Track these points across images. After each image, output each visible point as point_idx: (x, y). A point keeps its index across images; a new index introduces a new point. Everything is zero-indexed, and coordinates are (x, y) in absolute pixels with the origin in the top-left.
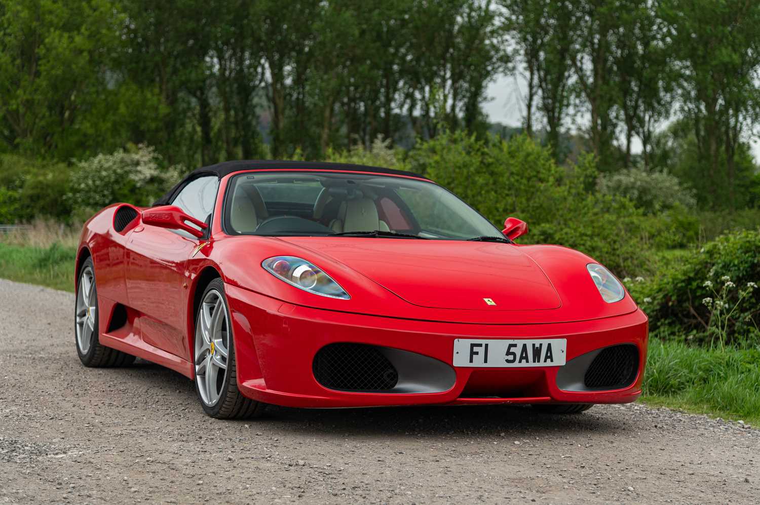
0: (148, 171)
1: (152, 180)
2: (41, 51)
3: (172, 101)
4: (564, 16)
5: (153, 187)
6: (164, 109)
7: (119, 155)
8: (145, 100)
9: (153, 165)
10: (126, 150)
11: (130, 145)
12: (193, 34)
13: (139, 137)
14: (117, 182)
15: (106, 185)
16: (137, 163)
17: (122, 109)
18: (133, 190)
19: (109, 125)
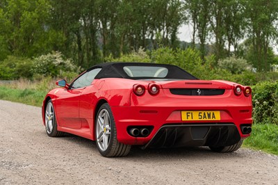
0: (59, 61)
1: (61, 64)
2: (21, 19)
3: (68, 35)
4: (206, 3)
5: (61, 66)
6: (65, 39)
7: (49, 55)
8: (58, 35)
9: (61, 59)
10: (51, 53)
11: (53, 51)
12: (75, 12)
13: (56, 49)
14: (48, 65)
15: (45, 66)
16: (56, 58)
17: (50, 39)
18: (54, 67)
19: (45, 44)
